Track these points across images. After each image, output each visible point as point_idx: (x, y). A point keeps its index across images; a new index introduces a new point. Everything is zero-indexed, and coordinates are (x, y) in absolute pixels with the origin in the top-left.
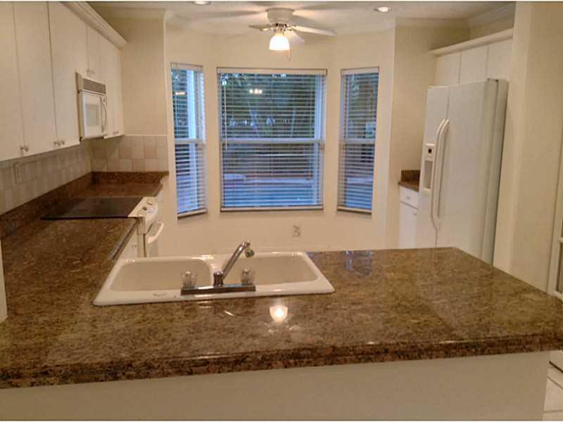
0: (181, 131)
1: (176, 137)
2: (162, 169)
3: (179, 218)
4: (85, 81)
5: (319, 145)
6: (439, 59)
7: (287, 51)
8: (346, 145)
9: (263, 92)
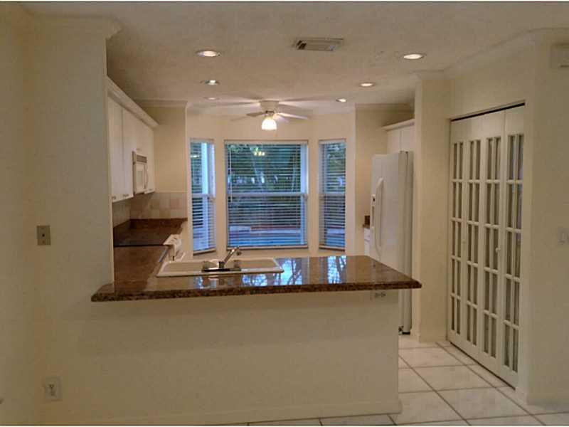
0: (197, 188)
1: (193, 192)
2: (182, 216)
3: (194, 255)
4: (138, 156)
5: (304, 196)
6: (389, 133)
7: (274, 130)
8: (325, 197)
9: (266, 154)
